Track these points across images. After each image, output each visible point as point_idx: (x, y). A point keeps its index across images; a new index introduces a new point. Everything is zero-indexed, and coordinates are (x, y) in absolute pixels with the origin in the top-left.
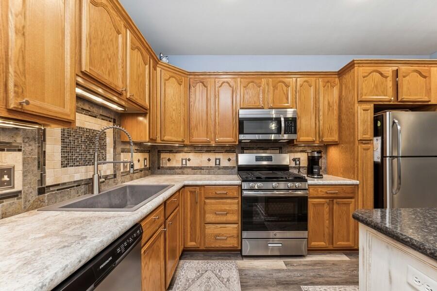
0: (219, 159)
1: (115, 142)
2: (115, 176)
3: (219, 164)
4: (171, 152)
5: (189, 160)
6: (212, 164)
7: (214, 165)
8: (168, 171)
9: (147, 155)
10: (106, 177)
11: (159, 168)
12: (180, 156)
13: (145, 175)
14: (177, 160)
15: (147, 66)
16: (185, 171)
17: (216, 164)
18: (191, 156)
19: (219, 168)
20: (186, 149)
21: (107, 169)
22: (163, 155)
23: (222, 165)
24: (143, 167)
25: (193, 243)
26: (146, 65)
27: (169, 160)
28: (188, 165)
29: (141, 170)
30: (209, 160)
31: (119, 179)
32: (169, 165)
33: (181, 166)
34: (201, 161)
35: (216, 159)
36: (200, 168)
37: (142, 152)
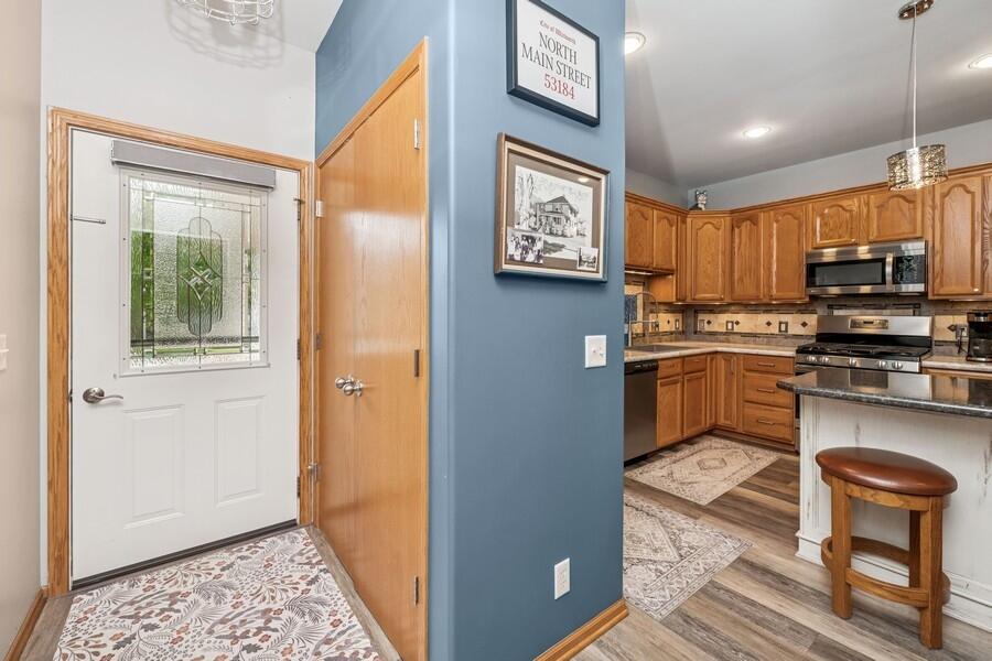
0: (787, 324)
1: (644, 303)
2: (644, 335)
3: (786, 331)
4: (712, 312)
5: (737, 323)
6: (774, 330)
7: (777, 332)
8: (708, 337)
9: (679, 316)
10: (637, 334)
11: (696, 332)
12: (724, 317)
13: (677, 340)
14: (719, 322)
15: (674, 228)
16: (731, 337)
17: (780, 331)
18: (740, 317)
19: (786, 337)
20: (733, 308)
21: (638, 328)
22: (701, 317)
23: (790, 332)
24: (674, 329)
25: (728, 422)
26: (671, 226)
27: (709, 322)
28: (735, 330)
29: (672, 333)
30: (769, 324)
31: (647, 338)
32: (707, 328)
33: (725, 330)
34: (756, 326)
35: (780, 323)
36: (755, 335)
37: (672, 312)
